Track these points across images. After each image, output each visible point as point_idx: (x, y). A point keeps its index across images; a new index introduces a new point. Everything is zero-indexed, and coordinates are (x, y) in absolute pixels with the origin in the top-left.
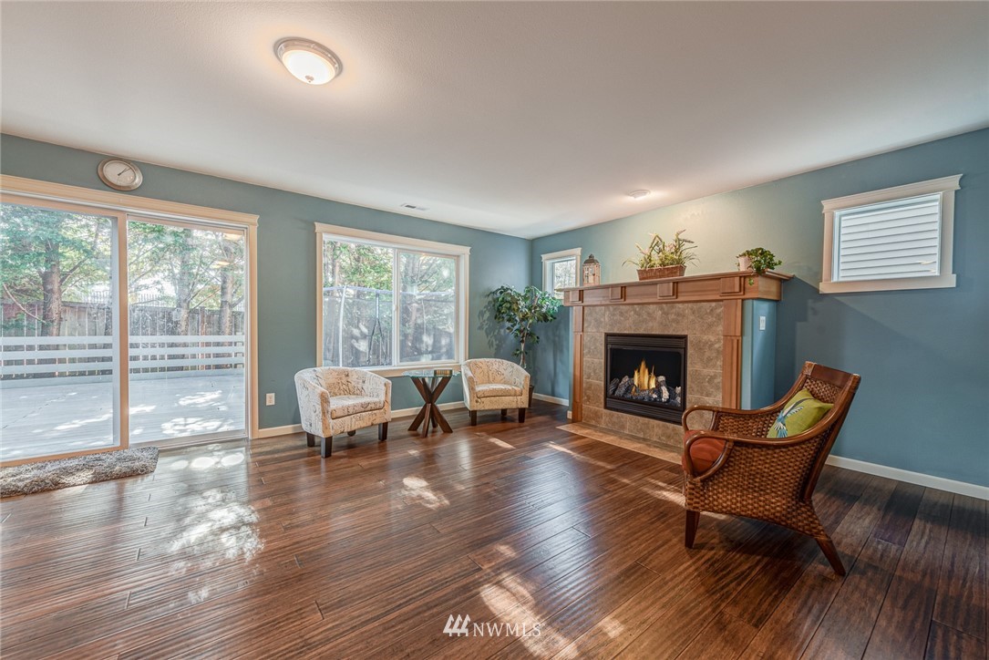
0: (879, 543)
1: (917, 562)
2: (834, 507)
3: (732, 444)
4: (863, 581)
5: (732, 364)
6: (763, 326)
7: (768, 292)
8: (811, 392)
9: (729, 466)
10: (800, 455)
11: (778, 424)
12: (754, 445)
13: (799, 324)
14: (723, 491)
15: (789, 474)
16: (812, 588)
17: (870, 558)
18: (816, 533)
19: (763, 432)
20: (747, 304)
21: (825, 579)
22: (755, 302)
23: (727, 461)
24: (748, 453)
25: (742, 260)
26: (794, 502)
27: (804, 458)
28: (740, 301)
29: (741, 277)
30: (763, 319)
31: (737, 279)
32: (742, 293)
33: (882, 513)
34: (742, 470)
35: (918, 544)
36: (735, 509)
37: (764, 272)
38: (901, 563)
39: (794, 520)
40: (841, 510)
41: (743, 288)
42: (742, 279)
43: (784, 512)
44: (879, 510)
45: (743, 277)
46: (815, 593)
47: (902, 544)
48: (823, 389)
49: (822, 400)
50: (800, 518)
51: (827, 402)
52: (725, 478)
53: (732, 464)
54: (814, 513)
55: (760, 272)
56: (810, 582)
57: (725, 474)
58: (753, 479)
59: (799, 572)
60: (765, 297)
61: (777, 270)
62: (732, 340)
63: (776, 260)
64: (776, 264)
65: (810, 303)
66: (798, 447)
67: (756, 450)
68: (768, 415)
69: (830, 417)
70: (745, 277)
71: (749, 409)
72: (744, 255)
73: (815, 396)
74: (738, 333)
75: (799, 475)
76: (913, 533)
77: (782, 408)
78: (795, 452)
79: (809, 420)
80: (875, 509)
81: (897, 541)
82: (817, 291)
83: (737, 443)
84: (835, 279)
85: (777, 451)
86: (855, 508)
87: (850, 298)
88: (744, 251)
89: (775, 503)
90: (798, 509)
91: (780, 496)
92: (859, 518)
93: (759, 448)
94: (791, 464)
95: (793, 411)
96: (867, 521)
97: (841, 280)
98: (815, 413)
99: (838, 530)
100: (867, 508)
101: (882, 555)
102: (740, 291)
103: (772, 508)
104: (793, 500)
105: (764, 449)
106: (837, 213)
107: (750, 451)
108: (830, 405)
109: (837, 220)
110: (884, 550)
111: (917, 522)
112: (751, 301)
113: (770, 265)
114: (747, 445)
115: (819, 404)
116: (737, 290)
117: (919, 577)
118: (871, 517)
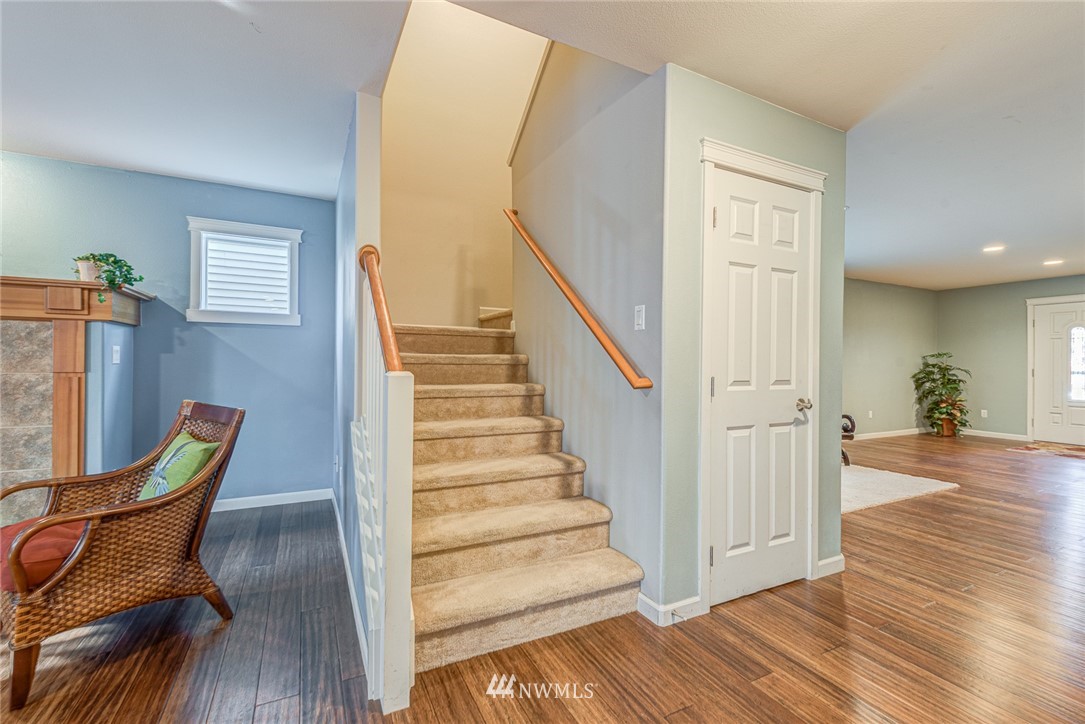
0: (256, 570)
1: (286, 571)
2: (212, 556)
3: (97, 522)
4: (249, 613)
5: (69, 412)
6: (116, 358)
7: (124, 315)
8: (191, 434)
9: (92, 553)
10: (187, 507)
11: (154, 479)
12: (129, 514)
13: (163, 357)
14: (83, 593)
15: (175, 534)
16: (204, 649)
17: (252, 588)
18: (205, 588)
19: (130, 496)
20: (96, 328)
21: (215, 632)
22: (106, 325)
23: (89, 549)
24: (121, 526)
25: (82, 266)
26: (180, 565)
27: (191, 509)
28: (81, 324)
29: (83, 289)
30: (117, 348)
31: (77, 293)
32: (86, 312)
33: (254, 541)
34: (112, 553)
35: (285, 555)
36: (102, 609)
37: (120, 288)
38: (275, 579)
39: (180, 585)
40: (218, 555)
41: (86, 306)
42: (86, 292)
43: (169, 582)
44: (251, 540)
45: (88, 290)
46: (208, 652)
47: (273, 562)
48: (205, 428)
49: (204, 440)
50: (187, 580)
51: (210, 441)
52: (86, 574)
53: (96, 550)
54: (201, 568)
55: (113, 286)
56: (201, 645)
57: (86, 567)
58: (128, 559)
59: (187, 641)
60: (120, 320)
61: (137, 287)
62: (70, 378)
63: (135, 274)
64: (135, 280)
65: (177, 331)
66: (184, 500)
67: (132, 519)
68: (137, 473)
69: (218, 456)
70: (90, 290)
71: (100, 472)
72: (87, 258)
73: (197, 438)
74: (80, 368)
75: (185, 532)
76: (280, 548)
77: (157, 459)
78: (181, 506)
79: (195, 465)
80: (248, 541)
81: (269, 561)
82: (184, 318)
83: (105, 519)
84: (203, 307)
85: (160, 511)
86: (231, 548)
87: (220, 328)
88: (87, 253)
89: (159, 575)
90: (184, 571)
91: (164, 564)
92: (236, 556)
93: (136, 515)
94: (177, 522)
95: (174, 459)
96: (244, 554)
97: (209, 308)
98: (200, 456)
99: (219, 576)
100: (241, 543)
101: (260, 581)
102: (83, 309)
103: (154, 584)
104: (179, 563)
105: (143, 514)
106: (204, 235)
107: (124, 523)
108: (216, 444)
109: (203, 242)
110: (261, 575)
111: (281, 537)
112: (100, 324)
113: (128, 280)
114: (119, 516)
115: (204, 446)
116: (78, 306)
117: (289, 583)
118: (246, 549)
